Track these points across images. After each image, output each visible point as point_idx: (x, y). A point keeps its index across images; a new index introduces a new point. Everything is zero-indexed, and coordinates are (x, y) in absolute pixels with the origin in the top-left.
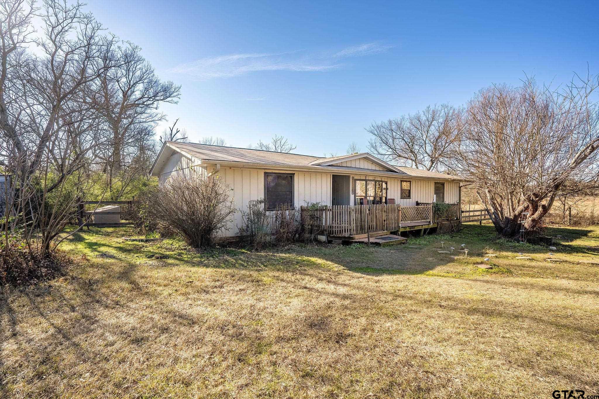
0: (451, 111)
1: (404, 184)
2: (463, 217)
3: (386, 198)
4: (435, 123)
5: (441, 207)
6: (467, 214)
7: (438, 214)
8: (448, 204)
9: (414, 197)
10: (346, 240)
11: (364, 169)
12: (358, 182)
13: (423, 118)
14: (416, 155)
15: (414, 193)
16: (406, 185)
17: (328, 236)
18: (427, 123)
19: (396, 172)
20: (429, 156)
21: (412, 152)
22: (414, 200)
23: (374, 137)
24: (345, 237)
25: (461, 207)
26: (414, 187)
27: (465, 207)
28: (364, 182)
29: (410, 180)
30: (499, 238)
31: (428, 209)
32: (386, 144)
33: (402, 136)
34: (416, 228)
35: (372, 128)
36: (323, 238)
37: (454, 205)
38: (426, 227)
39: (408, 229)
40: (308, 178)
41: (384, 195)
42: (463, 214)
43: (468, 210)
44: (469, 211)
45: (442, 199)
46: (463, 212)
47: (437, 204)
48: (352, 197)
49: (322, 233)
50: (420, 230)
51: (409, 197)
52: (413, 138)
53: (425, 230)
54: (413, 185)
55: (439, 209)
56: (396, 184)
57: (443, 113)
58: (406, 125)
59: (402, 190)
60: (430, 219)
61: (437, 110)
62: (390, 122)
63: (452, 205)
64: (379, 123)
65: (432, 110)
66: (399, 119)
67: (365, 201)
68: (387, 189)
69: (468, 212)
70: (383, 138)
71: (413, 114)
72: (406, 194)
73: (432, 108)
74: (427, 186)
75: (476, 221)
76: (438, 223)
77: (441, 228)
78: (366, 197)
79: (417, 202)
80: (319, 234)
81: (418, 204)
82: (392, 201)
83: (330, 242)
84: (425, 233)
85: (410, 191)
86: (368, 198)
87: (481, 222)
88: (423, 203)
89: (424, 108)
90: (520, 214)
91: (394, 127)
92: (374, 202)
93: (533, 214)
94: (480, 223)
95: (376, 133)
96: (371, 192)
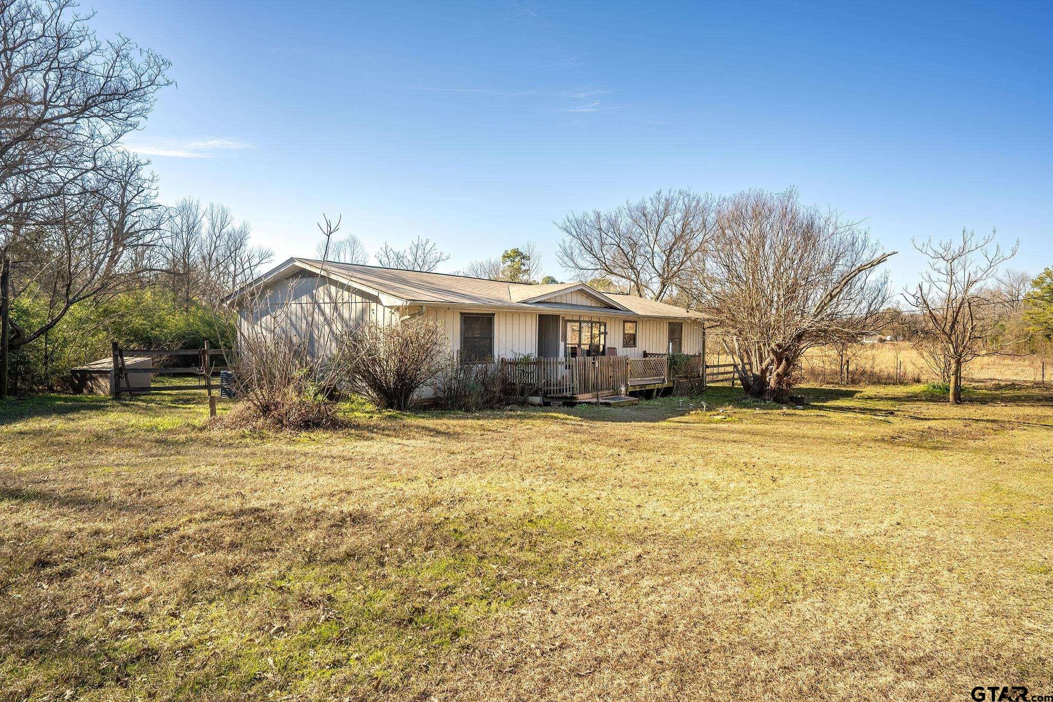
0: (694, 204)
1: (628, 325)
2: (709, 375)
3: (604, 346)
4: (668, 219)
5: (678, 359)
6: (715, 370)
7: (674, 369)
8: (687, 355)
9: (640, 344)
10: (568, 401)
11: (576, 305)
12: (569, 324)
13: (650, 209)
14: (639, 273)
15: (640, 339)
16: (630, 329)
17: (545, 396)
18: (657, 219)
19: (618, 309)
20: (660, 275)
21: (632, 268)
22: (640, 349)
23: (568, 238)
24: (566, 397)
25: (706, 360)
26: (641, 331)
27: (711, 359)
28: (578, 324)
29: (635, 319)
30: (746, 398)
31: (661, 363)
32: (591, 251)
33: (617, 239)
34: (647, 388)
35: (568, 224)
36: (537, 400)
37: (695, 356)
38: (660, 386)
39: (638, 389)
40: (509, 320)
41: (602, 342)
42: (709, 371)
43: (716, 363)
44: (719, 366)
45: (678, 348)
46: (707, 367)
47: (673, 356)
48: (562, 344)
49: (536, 394)
50: (653, 390)
51: (634, 345)
52: (634, 245)
53: (658, 390)
54: (640, 326)
55: (675, 363)
56: (617, 326)
57: (681, 205)
58: (624, 223)
59: (624, 334)
60: (665, 376)
61: (672, 197)
62: (598, 216)
63: (692, 356)
64: (579, 215)
65: (664, 197)
66: (613, 214)
67: (578, 351)
68: (605, 333)
69: (715, 366)
70: (586, 241)
71: (635, 202)
72: (631, 340)
73: (665, 194)
74: (658, 328)
75: (726, 380)
76: (674, 382)
77: (677, 387)
78: (579, 345)
79: (645, 352)
80: (532, 395)
81: (645, 355)
82: (613, 350)
83: (546, 404)
84: (657, 394)
85: (635, 335)
86: (582, 346)
87: (733, 382)
88: (653, 354)
89: (652, 194)
90: (767, 369)
91: (604, 225)
92: (589, 353)
93: (777, 368)
94: (733, 385)
95: (575, 233)
96: (586, 340)
